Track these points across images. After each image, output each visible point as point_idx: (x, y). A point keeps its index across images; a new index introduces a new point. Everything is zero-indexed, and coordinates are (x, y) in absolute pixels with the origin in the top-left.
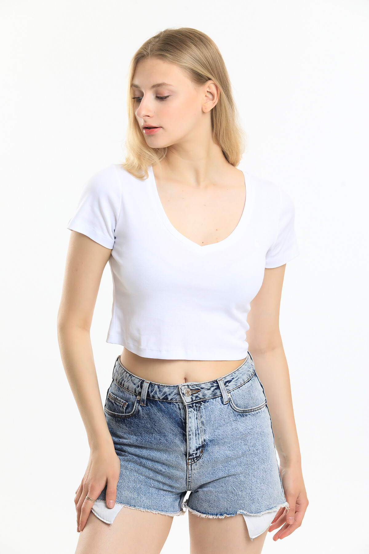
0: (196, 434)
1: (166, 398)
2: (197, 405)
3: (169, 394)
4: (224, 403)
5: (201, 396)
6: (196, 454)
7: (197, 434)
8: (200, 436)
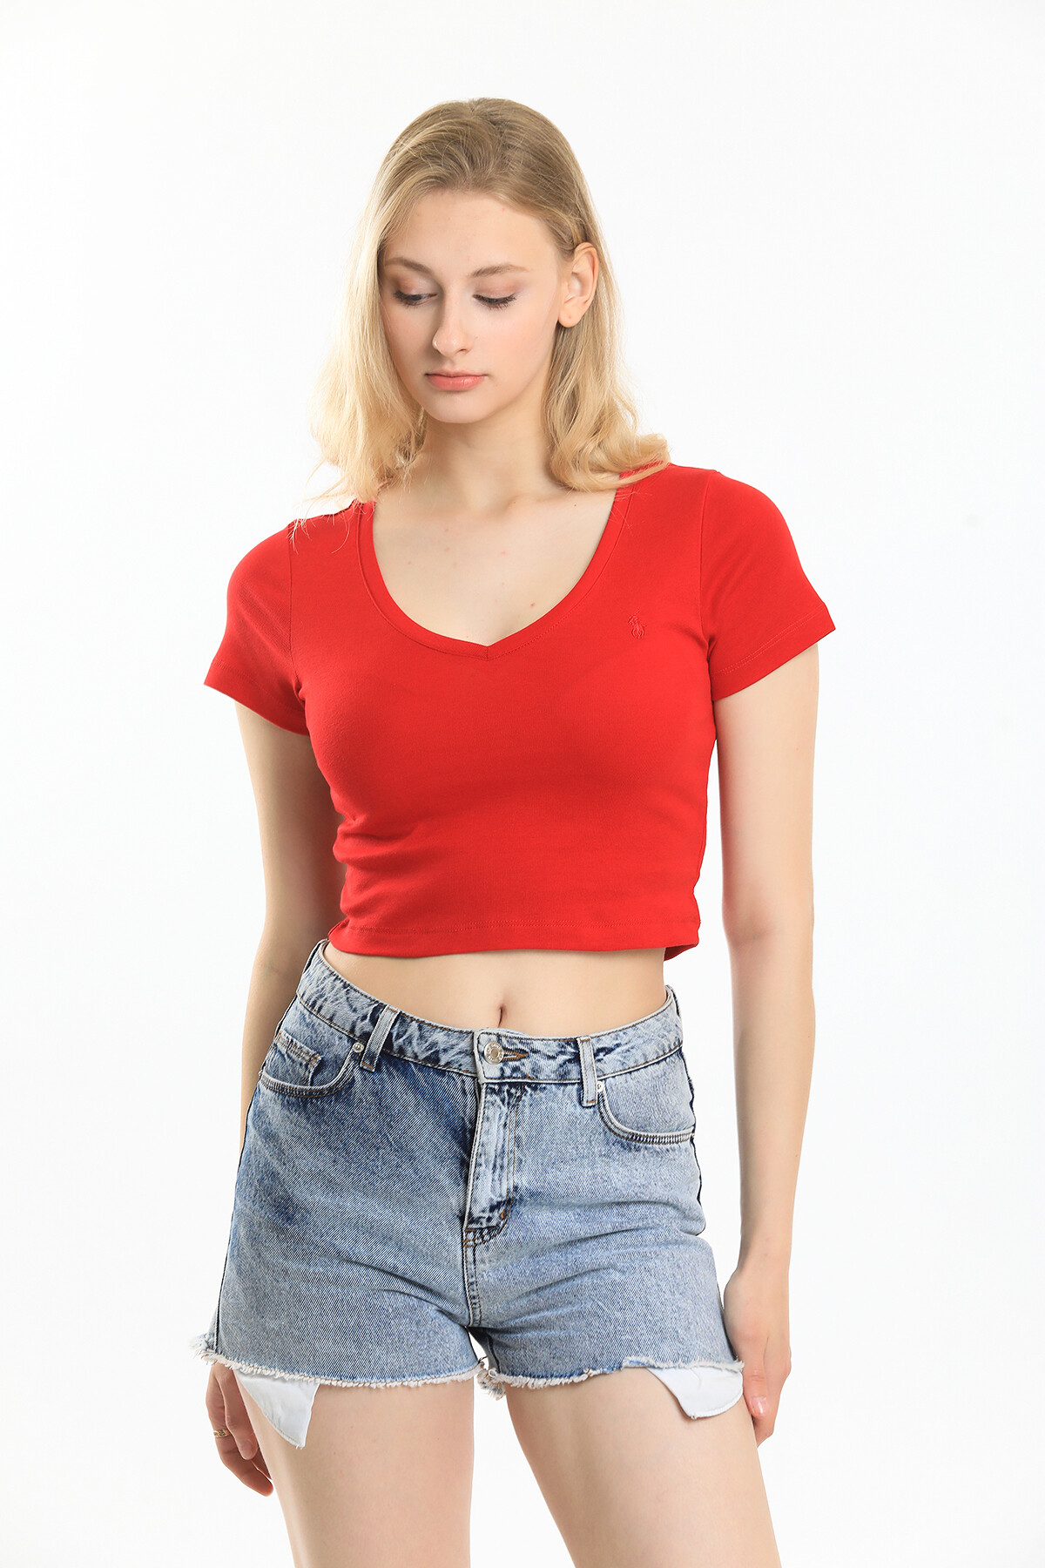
0: (495, 1166)
1: (434, 1059)
2: (513, 1091)
3: (445, 1050)
4: (585, 1104)
5: (527, 1069)
6: (489, 1219)
7: (498, 1166)
8: (505, 1174)
